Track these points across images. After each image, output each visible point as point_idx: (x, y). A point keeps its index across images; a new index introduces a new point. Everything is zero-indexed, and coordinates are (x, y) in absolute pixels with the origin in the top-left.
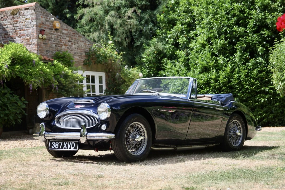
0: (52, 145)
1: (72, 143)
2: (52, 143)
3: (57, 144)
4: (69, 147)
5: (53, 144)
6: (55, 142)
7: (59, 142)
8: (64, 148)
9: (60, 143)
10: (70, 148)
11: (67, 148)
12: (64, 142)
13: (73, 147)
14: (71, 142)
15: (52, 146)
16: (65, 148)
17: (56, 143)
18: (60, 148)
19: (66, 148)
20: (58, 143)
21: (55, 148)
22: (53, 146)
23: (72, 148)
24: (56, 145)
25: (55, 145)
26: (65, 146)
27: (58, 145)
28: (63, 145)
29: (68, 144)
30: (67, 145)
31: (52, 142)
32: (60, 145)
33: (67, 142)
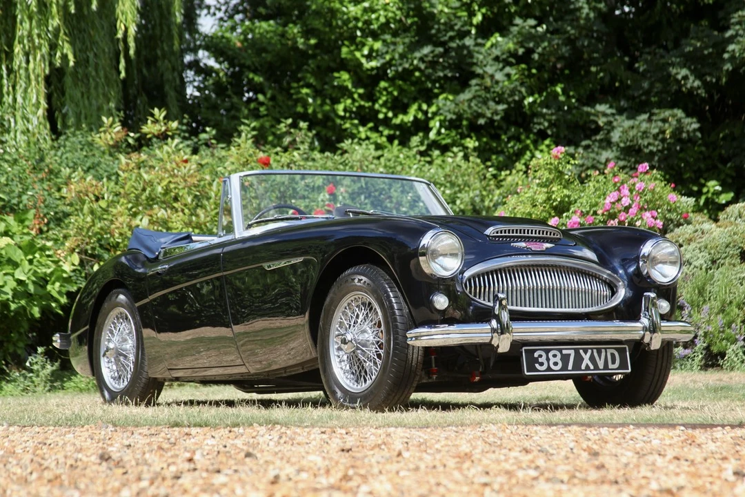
0: (536, 360)
1: (609, 352)
2: (536, 355)
3: (555, 356)
4: (601, 364)
5: (540, 356)
6: (547, 352)
7: (560, 351)
8: (583, 367)
9: (565, 352)
10: (606, 367)
11: (596, 367)
12: (581, 351)
13: (613, 362)
14: (606, 349)
15: (537, 365)
16: (587, 368)
17: (550, 355)
18: (570, 367)
19: (592, 367)
20: (559, 356)
21: (549, 369)
22: (542, 364)
23: (611, 366)
24: (552, 360)
25: (548, 359)
26: (586, 360)
27: (558, 359)
28: (579, 360)
29: (596, 354)
30: (592, 359)
31: (535, 350)
32: (565, 359)
33: (592, 349)
